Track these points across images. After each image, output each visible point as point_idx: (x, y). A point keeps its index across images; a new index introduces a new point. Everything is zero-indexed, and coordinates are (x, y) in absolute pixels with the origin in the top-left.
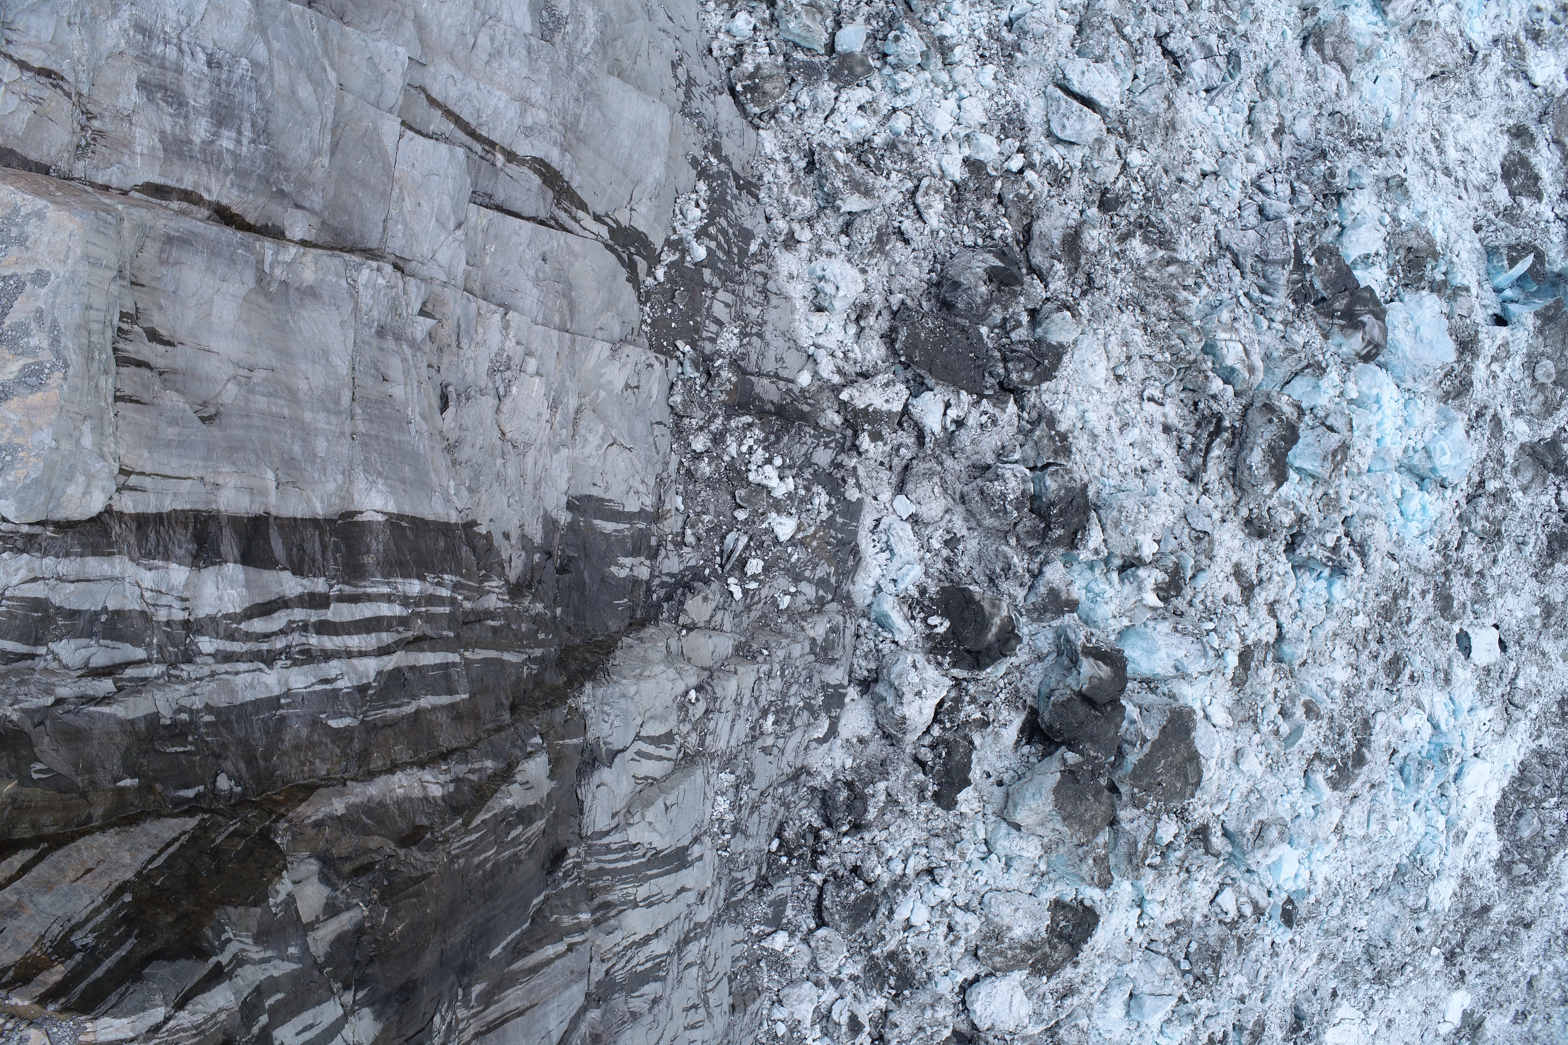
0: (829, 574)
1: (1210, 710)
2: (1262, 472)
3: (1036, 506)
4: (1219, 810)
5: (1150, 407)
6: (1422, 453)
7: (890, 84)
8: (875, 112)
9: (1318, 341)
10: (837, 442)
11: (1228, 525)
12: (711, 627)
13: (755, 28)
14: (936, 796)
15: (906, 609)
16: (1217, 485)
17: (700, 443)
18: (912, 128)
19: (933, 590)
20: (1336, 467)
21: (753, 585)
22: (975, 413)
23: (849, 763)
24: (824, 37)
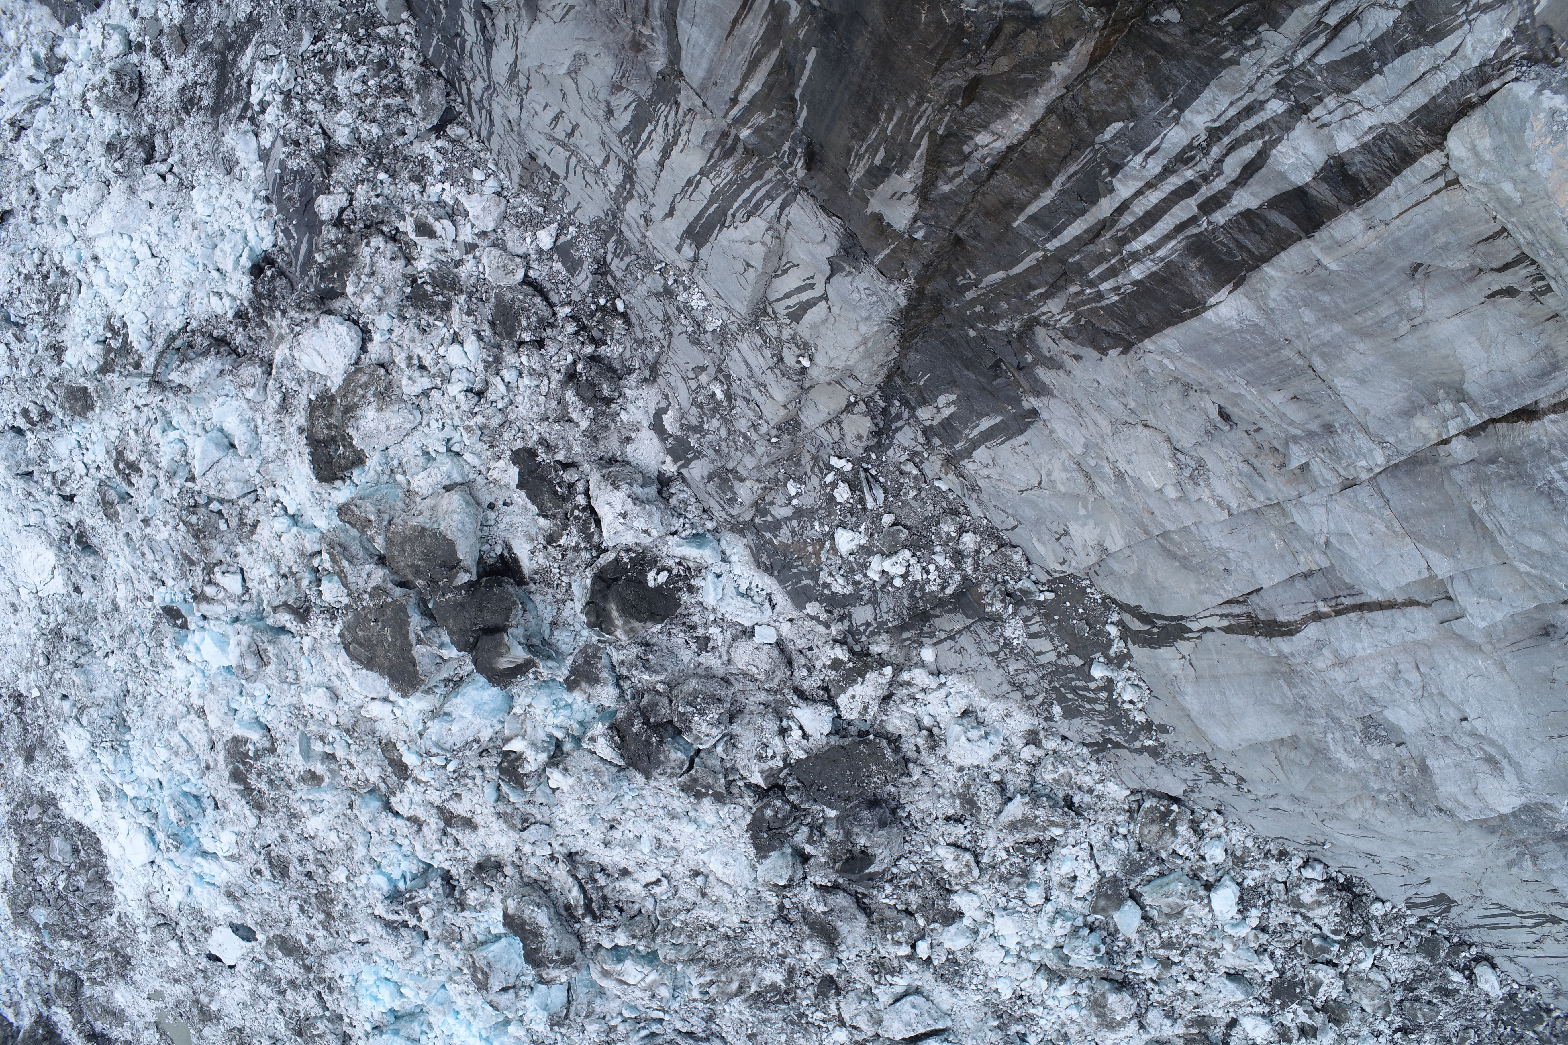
0: (776, 536)
1: (389, 707)
2: (527, 912)
3: (670, 728)
4: (307, 642)
5: (653, 876)
6: (416, 1036)
7: (1069, 914)
8: (1062, 885)
10: (860, 633)
11: (512, 849)
12: (834, 420)
13: (1203, 858)
14: (533, 453)
15: (691, 565)
16: (549, 870)
17: (969, 541)
18: (1021, 899)
19: (685, 597)
20: (474, 967)
21: (829, 478)
22: (780, 750)
23: (624, 416)
24: (1147, 900)
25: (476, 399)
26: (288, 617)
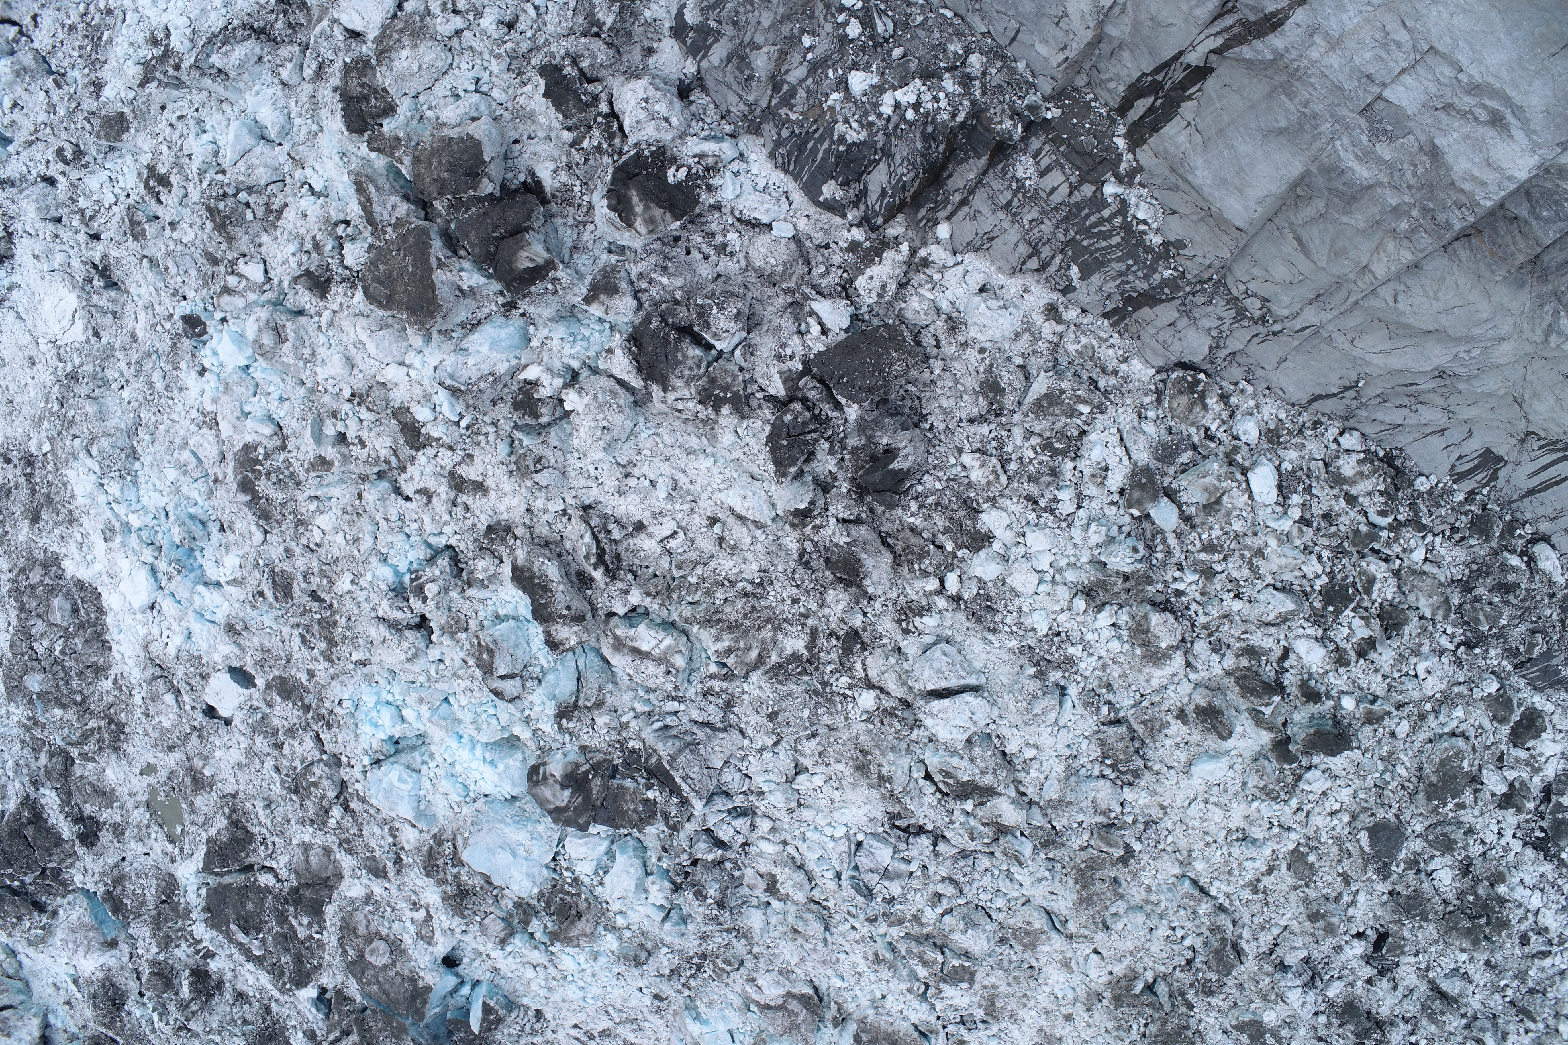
1: (405, 369)
2: (537, 564)
4: (326, 315)
5: (669, 527)
6: (417, 765)
8: (1093, 476)
9: (586, 739)
10: (876, 214)
11: (524, 507)
13: (1237, 438)
14: (559, 67)
15: (710, 162)
16: (560, 527)
17: (975, 60)
18: (1052, 511)
19: (704, 196)
20: (479, 649)
21: (841, 18)
22: (799, 350)
23: (647, 14)
24: (1184, 497)
25: (506, 30)
26: (307, 299)
